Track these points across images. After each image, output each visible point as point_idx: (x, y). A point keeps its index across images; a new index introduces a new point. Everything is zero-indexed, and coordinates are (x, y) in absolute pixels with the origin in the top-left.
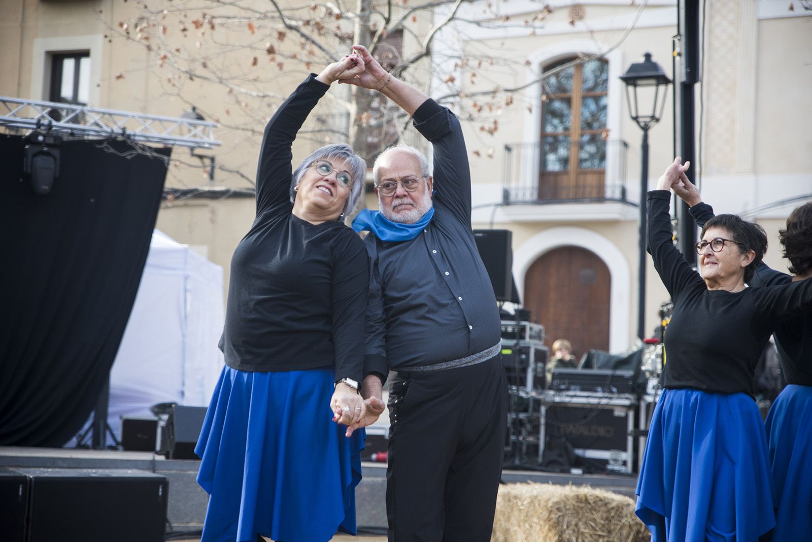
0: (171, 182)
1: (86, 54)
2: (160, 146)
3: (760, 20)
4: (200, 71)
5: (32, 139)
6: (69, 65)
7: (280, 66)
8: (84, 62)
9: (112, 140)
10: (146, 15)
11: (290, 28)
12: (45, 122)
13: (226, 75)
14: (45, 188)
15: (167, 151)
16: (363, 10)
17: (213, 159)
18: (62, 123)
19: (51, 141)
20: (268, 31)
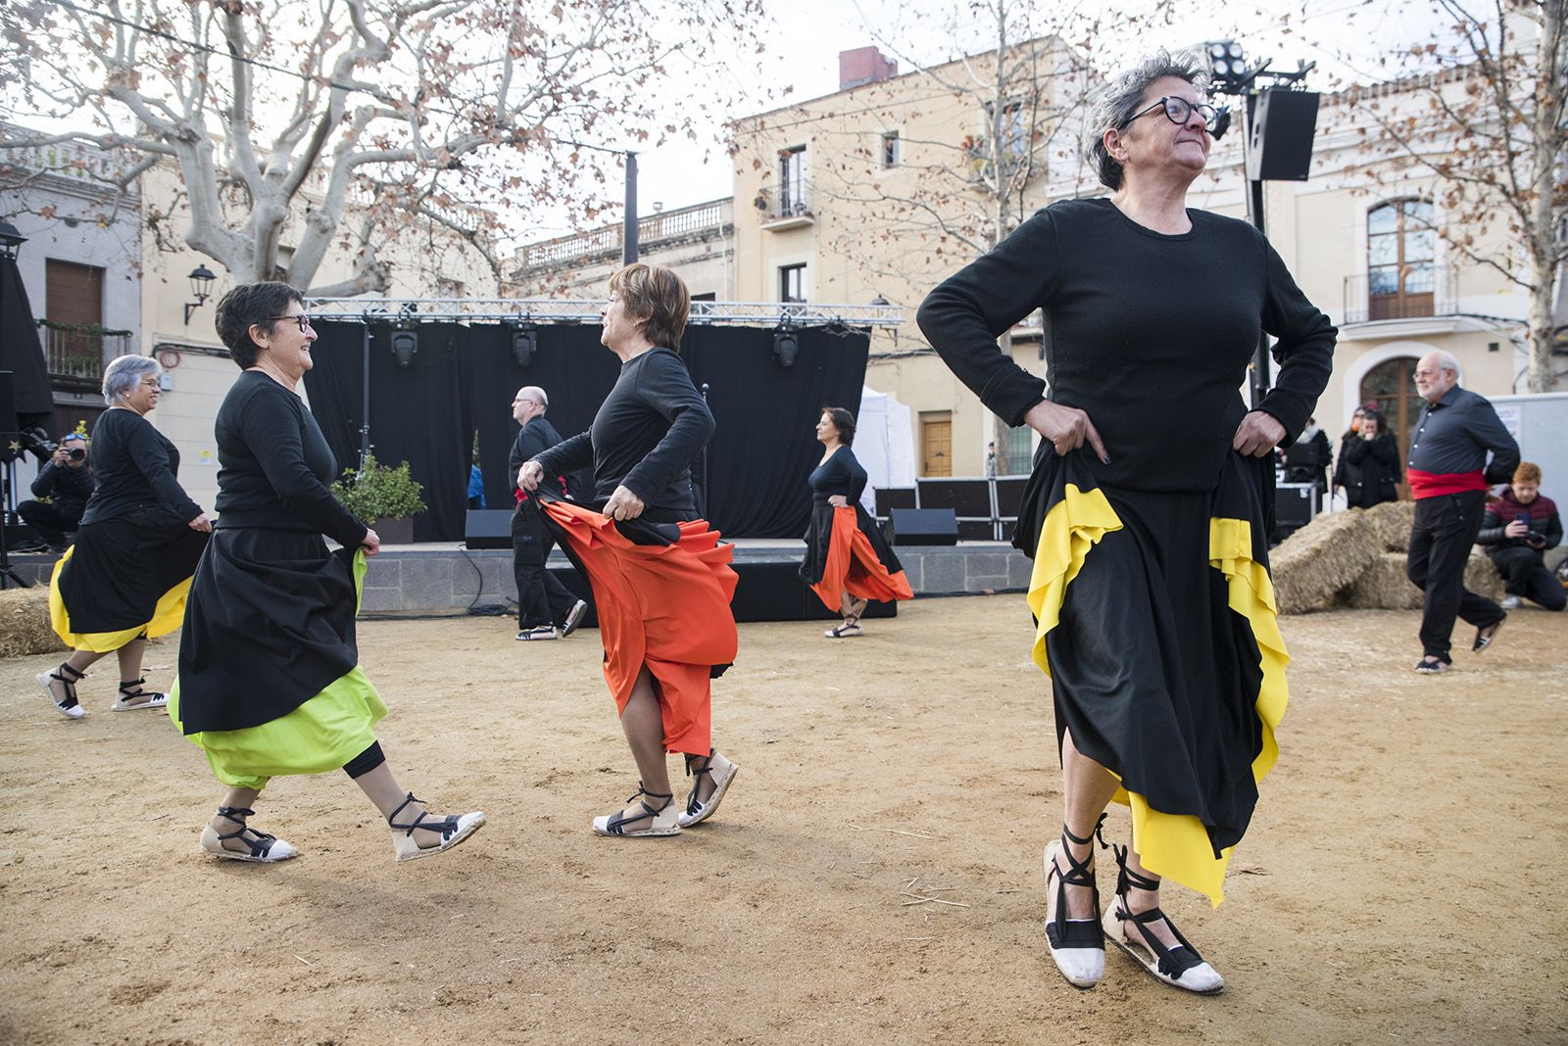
0: (872, 351)
1: (804, 265)
2: (863, 326)
3: (1297, 196)
4: (886, 270)
5: (778, 330)
6: (793, 273)
7: (946, 261)
8: (803, 270)
9: (831, 325)
10: (846, 234)
11: (950, 233)
12: (786, 317)
13: (905, 271)
14: (789, 362)
15: (869, 329)
16: (1002, 215)
17: (895, 331)
18: (797, 317)
19: (790, 329)
20: (933, 237)
